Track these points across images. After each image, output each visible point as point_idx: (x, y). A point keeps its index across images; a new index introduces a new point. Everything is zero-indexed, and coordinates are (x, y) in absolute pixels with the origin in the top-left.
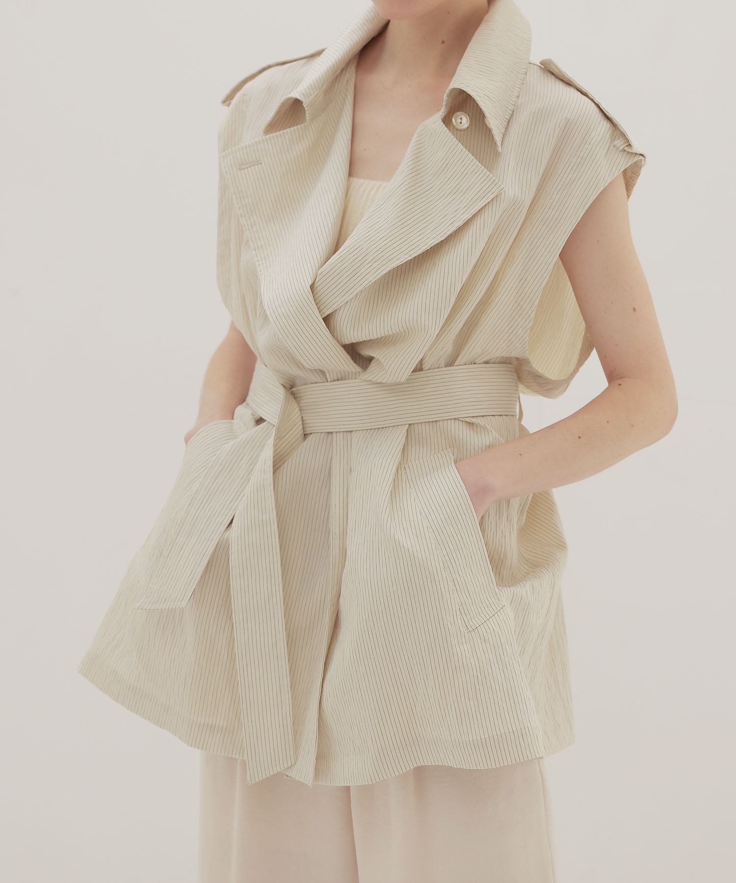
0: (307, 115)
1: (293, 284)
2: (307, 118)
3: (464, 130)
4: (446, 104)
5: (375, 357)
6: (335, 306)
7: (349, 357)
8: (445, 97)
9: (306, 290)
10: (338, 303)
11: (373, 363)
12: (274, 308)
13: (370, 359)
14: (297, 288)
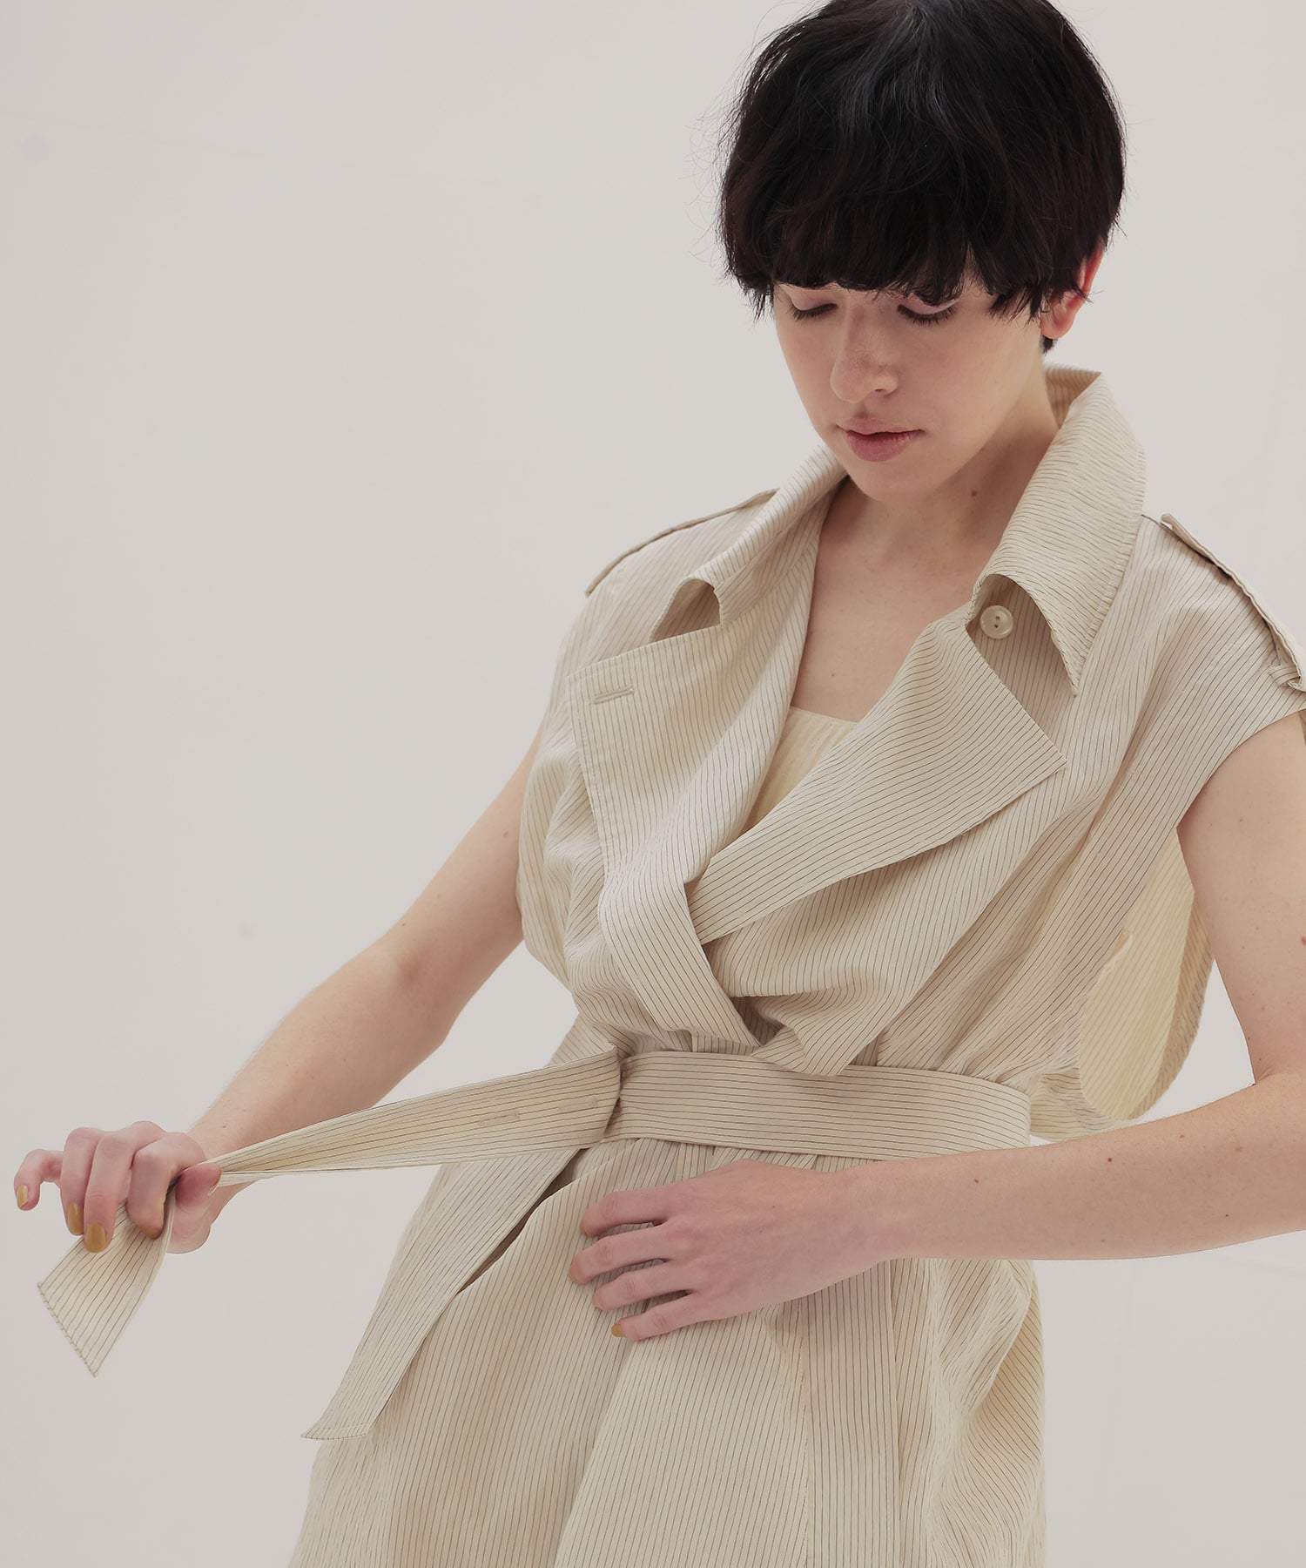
0: (721, 611)
1: (654, 879)
2: (722, 617)
3: (1002, 639)
4: (977, 600)
5: (787, 1024)
6: (729, 927)
7: (739, 1018)
8: (976, 589)
9: (676, 889)
10: (737, 922)
11: (781, 1036)
12: (615, 918)
13: (777, 1028)
14: (661, 885)
